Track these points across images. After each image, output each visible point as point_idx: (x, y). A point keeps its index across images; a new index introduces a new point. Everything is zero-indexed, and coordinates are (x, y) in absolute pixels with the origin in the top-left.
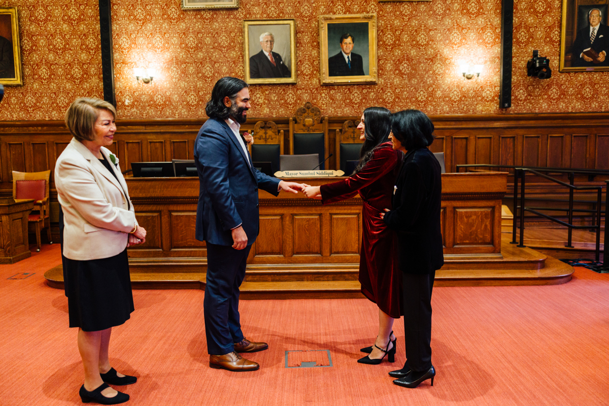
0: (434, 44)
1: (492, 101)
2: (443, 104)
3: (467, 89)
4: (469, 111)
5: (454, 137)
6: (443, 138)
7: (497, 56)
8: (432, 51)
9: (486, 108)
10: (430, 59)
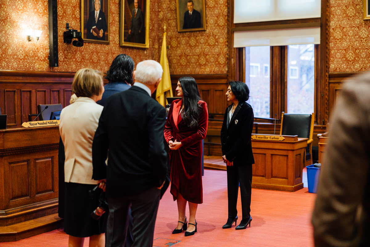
0: (5, 7)
1: (44, 60)
2: (13, 61)
3: (28, 49)
4: (31, 68)
5: (22, 90)
6: (14, 91)
7: (46, 24)
8: (4, 13)
9: (41, 66)
10: (3, 20)
